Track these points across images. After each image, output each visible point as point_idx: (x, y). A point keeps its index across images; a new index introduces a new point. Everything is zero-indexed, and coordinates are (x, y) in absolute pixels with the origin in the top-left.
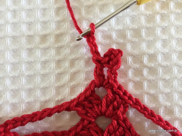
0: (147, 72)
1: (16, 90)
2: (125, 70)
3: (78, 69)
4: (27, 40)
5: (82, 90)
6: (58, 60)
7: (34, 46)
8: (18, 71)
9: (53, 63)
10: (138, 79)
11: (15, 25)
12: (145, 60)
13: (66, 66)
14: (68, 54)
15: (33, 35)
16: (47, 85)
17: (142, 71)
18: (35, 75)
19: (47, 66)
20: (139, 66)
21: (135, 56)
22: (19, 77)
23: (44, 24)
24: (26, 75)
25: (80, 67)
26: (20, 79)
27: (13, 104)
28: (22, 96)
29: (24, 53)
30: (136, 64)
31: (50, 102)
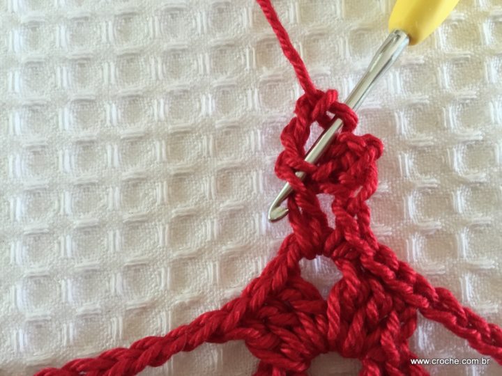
0: (466, 200)
1: (45, 276)
2: (395, 195)
3: (241, 201)
4: (75, 114)
5: (257, 266)
6: (176, 175)
7: (98, 131)
8: (51, 214)
9: (160, 184)
10: (436, 224)
11: (36, 68)
12: (458, 161)
13: (204, 193)
14: (208, 153)
15: (93, 98)
16: (145, 257)
17: (448, 197)
18: (104, 225)
19: (141, 195)
20: (439, 182)
21: (424, 151)
22: (54, 233)
23: (128, 62)
24: (75, 227)
25: (250, 192)
26: (55, 242)
27: (36, 321)
28: (67, 296)
29: (67, 157)
30: (429, 177)
31: (157, 310)
